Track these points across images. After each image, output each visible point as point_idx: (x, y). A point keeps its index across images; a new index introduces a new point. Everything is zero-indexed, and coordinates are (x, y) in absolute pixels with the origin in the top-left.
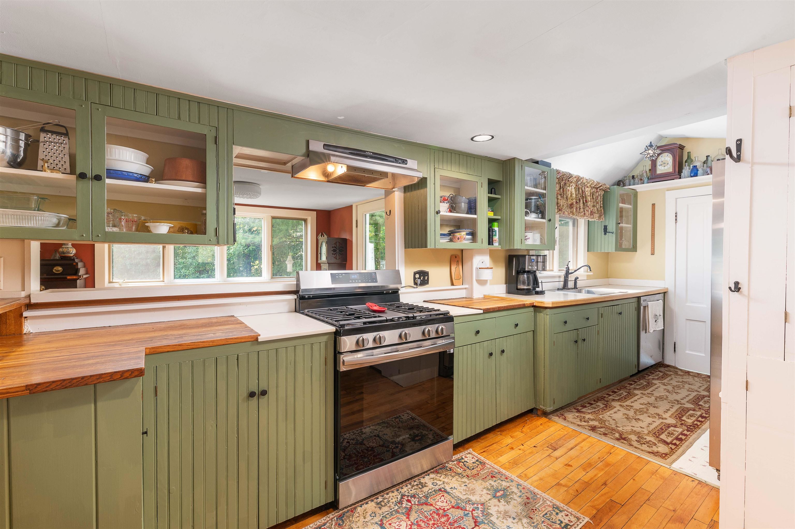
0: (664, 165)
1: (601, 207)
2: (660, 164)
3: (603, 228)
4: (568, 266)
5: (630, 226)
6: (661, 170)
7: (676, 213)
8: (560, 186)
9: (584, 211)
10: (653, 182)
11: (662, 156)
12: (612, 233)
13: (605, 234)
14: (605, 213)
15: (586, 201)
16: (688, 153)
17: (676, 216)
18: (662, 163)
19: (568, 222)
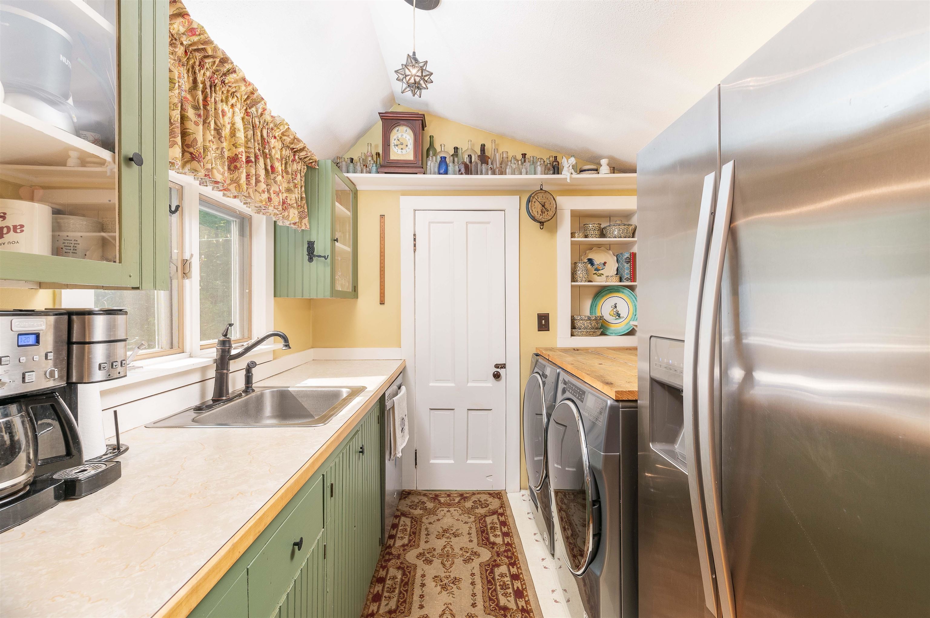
0: (401, 146)
1: (302, 198)
2: (396, 142)
3: (306, 246)
4: (225, 335)
5: (349, 249)
6: (396, 154)
7: (415, 235)
8: (195, 81)
9: (268, 191)
10: (386, 173)
11: (398, 131)
12: (324, 257)
13: (311, 259)
14: (309, 214)
15: (272, 167)
16: (430, 137)
17: (415, 240)
18: (399, 143)
19: (228, 223)
